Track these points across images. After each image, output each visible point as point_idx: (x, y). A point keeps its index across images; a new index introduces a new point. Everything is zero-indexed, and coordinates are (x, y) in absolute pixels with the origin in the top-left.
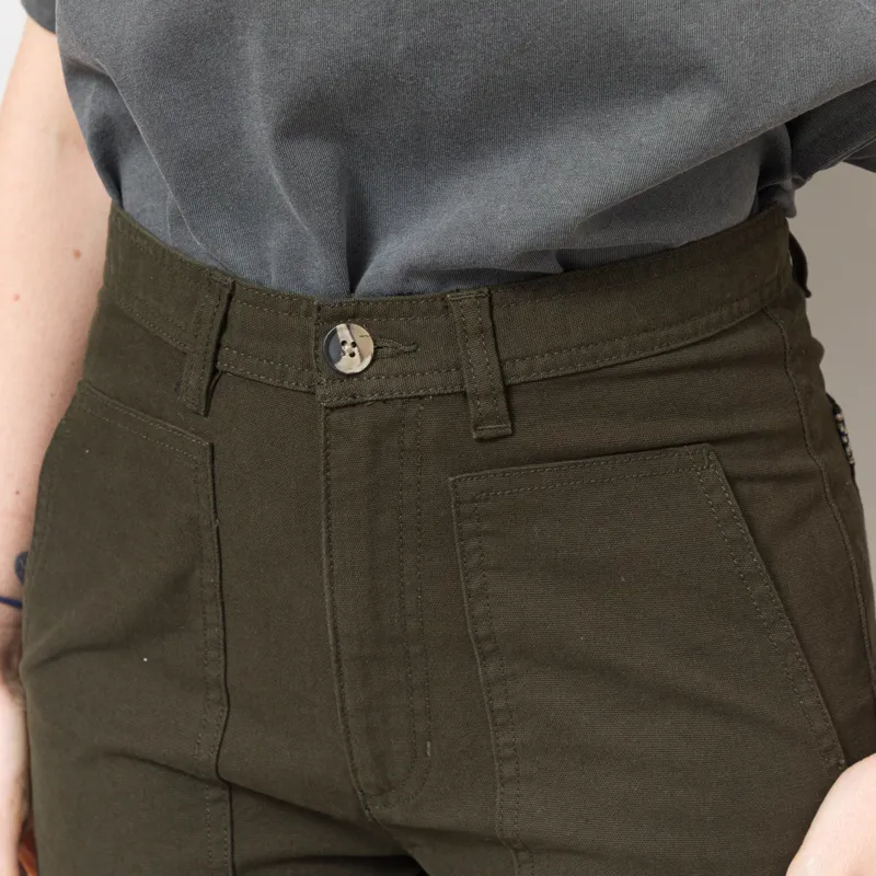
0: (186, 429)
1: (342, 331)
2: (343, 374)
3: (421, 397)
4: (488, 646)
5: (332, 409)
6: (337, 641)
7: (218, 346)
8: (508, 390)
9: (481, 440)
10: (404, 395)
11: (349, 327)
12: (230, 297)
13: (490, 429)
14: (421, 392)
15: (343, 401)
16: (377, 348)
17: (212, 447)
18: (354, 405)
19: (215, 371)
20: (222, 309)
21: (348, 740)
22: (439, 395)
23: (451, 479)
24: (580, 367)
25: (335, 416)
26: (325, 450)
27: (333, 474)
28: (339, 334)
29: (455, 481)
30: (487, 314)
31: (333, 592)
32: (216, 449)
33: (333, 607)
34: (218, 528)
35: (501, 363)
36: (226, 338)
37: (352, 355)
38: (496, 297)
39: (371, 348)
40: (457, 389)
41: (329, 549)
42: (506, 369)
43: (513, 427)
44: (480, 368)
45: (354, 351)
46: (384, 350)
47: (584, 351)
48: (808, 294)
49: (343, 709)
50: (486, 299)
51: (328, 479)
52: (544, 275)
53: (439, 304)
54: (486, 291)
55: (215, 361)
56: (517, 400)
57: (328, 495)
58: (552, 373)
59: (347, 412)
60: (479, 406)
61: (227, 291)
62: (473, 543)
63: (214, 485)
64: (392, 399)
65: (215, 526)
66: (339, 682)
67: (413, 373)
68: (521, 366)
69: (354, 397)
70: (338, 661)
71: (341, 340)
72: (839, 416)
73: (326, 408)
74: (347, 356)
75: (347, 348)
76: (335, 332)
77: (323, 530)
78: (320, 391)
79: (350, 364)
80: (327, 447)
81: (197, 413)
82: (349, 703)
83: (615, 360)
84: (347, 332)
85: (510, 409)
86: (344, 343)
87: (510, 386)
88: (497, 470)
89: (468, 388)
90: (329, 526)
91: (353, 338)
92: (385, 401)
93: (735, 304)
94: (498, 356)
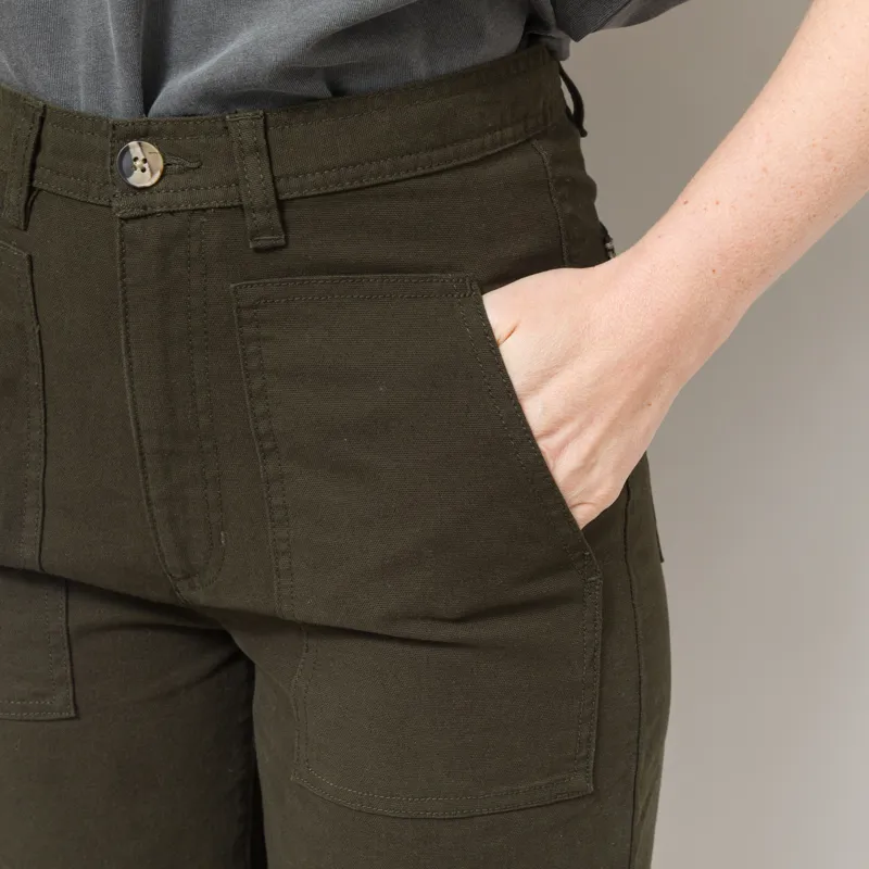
0: (10, 243)
1: (135, 148)
2: (135, 188)
3: (204, 210)
4: (268, 445)
5: (126, 220)
6: (139, 436)
7: (33, 166)
8: (281, 205)
9: (257, 250)
10: (190, 207)
11: (140, 144)
12: (42, 120)
13: (266, 240)
14: (205, 206)
15: (136, 212)
16: (166, 165)
17: (30, 258)
18: (146, 216)
19: (31, 189)
20: (36, 130)
21: (154, 528)
22: (219, 208)
23: (232, 286)
24: (347, 185)
25: (128, 226)
26: (121, 257)
27: (129, 280)
28: (131, 150)
29: (235, 288)
30: (262, 134)
31: (133, 389)
32: (35, 260)
33: (134, 404)
34: (39, 332)
35: (274, 180)
36: (40, 159)
37: (143, 170)
38: (271, 118)
39: (160, 164)
40: (236, 203)
41: (128, 350)
42: (279, 185)
43: (286, 238)
44: (255, 182)
45: (145, 166)
46: (173, 166)
47: (350, 170)
48: (584, 134)
49: (148, 499)
50: (261, 121)
51: (124, 285)
52: (314, 99)
53: (220, 126)
54: (261, 112)
55: (31, 180)
56: (290, 213)
57: (125, 300)
58: (323, 190)
59: (138, 223)
60: (255, 219)
61: (39, 114)
62: (252, 348)
63: (34, 293)
64: (178, 211)
65: (37, 331)
66: (144, 473)
67: (198, 188)
68: (294, 182)
69: (145, 208)
70: (141, 454)
71: (134, 156)
72: (608, 245)
73: (121, 219)
74: (138, 172)
75: (138, 163)
76: (128, 148)
77: (122, 332)
78: (115, 204)
79: (142, 178)
80: (123, 255)
81: (17, 228)
82: (153, 494)
83: (380, 179)
84: (138, 149)
85: (283, 222)
86: (136, 159)
87: (283, 201)
88: (275, 280)
89: (245, 202)
90: (127, 328)
91: (144, 155)
92: (172, 213)
93: (498, 133)
94: (272, 172)
